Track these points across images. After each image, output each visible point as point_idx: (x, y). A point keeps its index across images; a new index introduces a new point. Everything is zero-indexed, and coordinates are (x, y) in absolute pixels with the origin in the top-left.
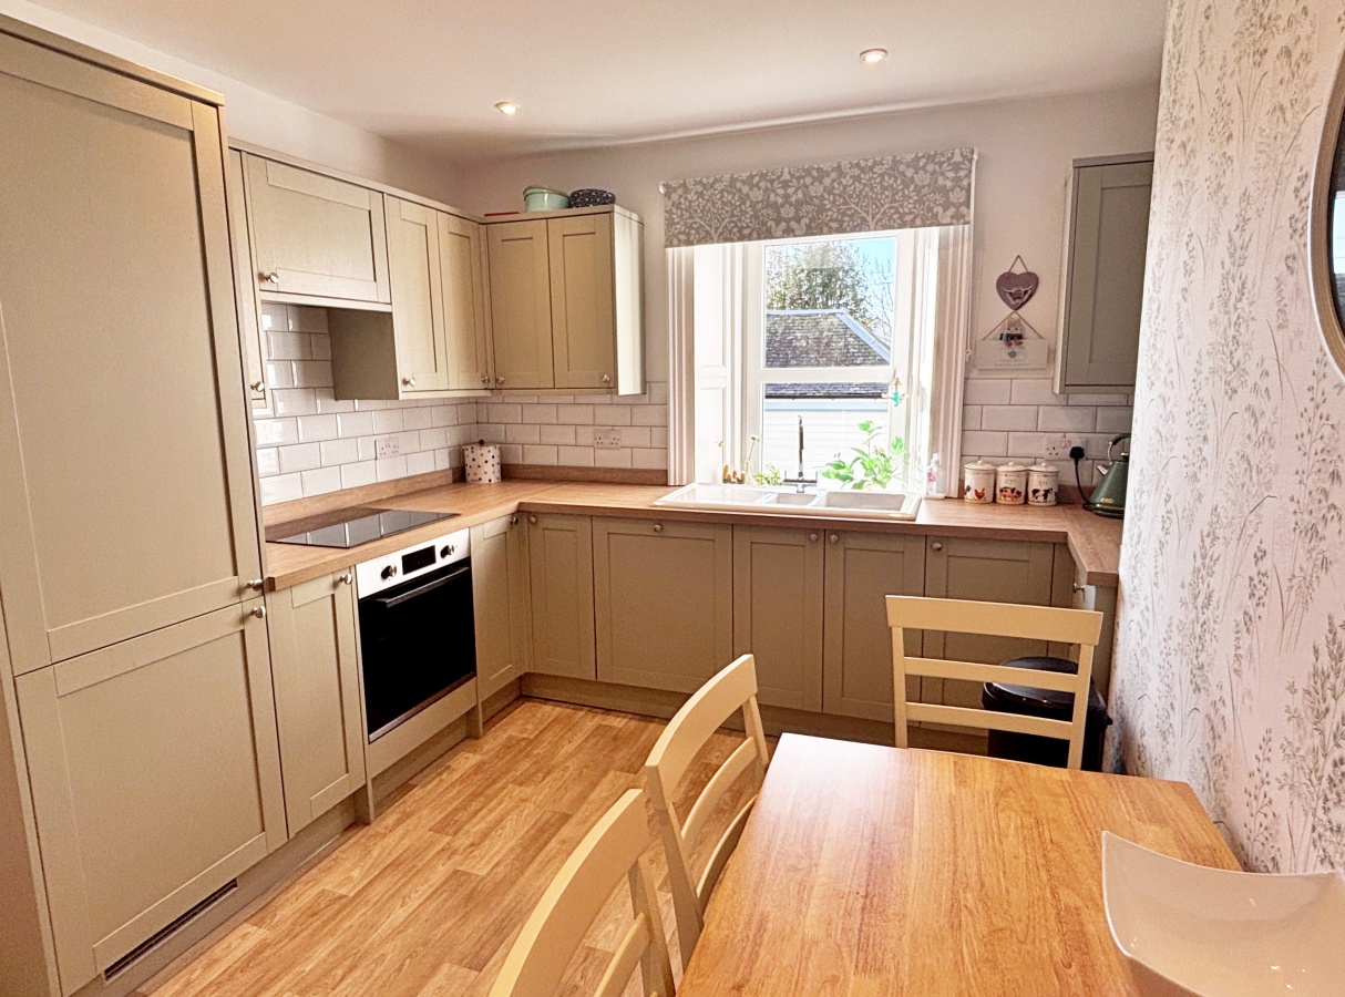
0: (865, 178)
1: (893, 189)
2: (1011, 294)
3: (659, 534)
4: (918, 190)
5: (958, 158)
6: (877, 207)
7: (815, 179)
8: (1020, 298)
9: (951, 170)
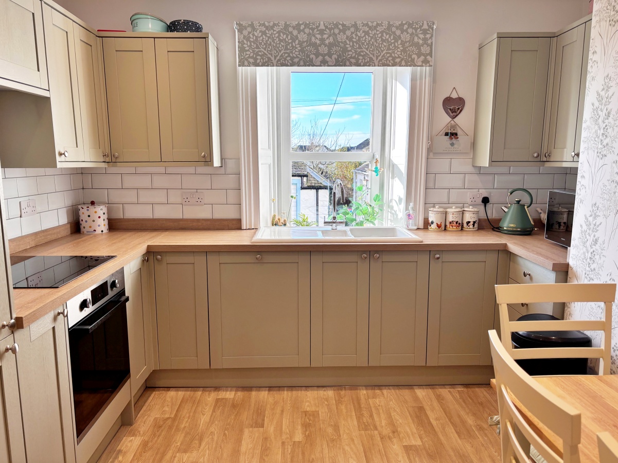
0: (372, 33)
1: (388, 42)
2: (450, 109)
3: (260, 262)
4: (403, 43)
5: (425, 27)
6: (379, 52)
7: (340, 31)
8: (455, 112)
9: (421, 34)
